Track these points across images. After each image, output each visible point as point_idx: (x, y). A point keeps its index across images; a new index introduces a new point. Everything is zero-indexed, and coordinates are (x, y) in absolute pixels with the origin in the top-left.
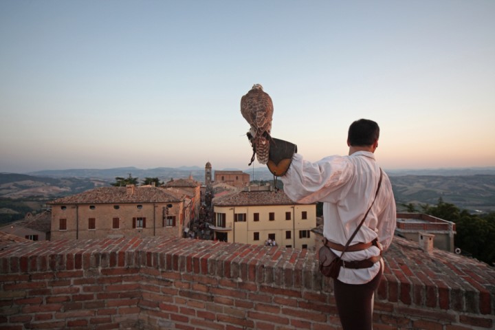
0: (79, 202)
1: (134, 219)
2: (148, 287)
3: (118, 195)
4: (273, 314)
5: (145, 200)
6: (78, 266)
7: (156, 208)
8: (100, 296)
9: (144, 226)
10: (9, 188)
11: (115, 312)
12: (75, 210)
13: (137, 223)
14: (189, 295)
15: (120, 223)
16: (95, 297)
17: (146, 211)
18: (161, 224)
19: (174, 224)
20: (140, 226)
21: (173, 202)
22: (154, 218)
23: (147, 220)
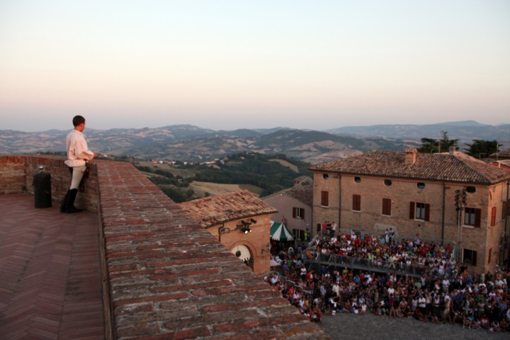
0: (341, 170)
1: (412, 204)
3: (393, 163)
5: (430, 174)
7: (447, 191)
9: (427, 218)
10: (309, 151)
12: (338, 180)
13: (417, 211)
15: (393, 207)
17: (431, 193)
18: (454, 218)
19: (477, 224)
20: (420, 218)
21: (477, 183)
22: (444, 207)
23: (431, 208)
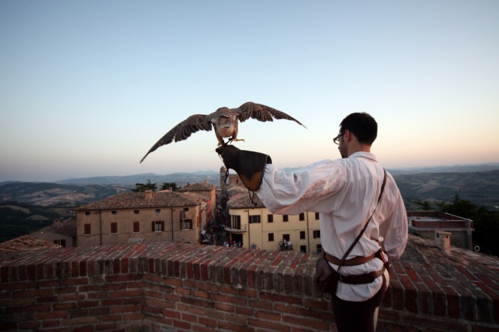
1: (153, 223)
2: (152, 294)
3: (138, 200)
4: (274, 322)
5: (163, 204)
6: (83, 273)
7: (173, 212)
8: (104, 303)
9: (163, 229)
10: (39, 196)
11: (120, 318)
13: (156, 226)
14: (191, 301)
15: (141, 227)
16: (100, 303)
17: (164, 215)
18: (179, 227)
19: (191, 227)
20: (159, 230)
21: (190, 205)
22: (172, 221)
23: (165, 223)
